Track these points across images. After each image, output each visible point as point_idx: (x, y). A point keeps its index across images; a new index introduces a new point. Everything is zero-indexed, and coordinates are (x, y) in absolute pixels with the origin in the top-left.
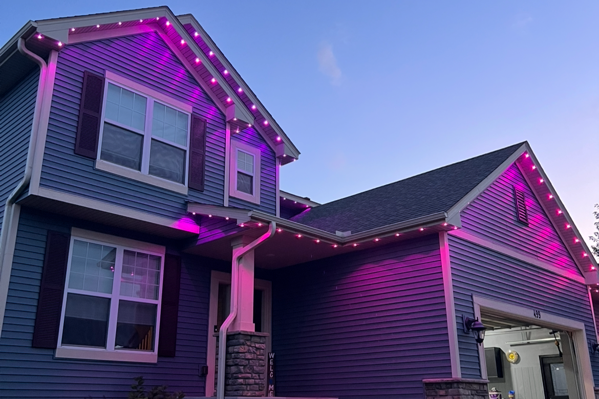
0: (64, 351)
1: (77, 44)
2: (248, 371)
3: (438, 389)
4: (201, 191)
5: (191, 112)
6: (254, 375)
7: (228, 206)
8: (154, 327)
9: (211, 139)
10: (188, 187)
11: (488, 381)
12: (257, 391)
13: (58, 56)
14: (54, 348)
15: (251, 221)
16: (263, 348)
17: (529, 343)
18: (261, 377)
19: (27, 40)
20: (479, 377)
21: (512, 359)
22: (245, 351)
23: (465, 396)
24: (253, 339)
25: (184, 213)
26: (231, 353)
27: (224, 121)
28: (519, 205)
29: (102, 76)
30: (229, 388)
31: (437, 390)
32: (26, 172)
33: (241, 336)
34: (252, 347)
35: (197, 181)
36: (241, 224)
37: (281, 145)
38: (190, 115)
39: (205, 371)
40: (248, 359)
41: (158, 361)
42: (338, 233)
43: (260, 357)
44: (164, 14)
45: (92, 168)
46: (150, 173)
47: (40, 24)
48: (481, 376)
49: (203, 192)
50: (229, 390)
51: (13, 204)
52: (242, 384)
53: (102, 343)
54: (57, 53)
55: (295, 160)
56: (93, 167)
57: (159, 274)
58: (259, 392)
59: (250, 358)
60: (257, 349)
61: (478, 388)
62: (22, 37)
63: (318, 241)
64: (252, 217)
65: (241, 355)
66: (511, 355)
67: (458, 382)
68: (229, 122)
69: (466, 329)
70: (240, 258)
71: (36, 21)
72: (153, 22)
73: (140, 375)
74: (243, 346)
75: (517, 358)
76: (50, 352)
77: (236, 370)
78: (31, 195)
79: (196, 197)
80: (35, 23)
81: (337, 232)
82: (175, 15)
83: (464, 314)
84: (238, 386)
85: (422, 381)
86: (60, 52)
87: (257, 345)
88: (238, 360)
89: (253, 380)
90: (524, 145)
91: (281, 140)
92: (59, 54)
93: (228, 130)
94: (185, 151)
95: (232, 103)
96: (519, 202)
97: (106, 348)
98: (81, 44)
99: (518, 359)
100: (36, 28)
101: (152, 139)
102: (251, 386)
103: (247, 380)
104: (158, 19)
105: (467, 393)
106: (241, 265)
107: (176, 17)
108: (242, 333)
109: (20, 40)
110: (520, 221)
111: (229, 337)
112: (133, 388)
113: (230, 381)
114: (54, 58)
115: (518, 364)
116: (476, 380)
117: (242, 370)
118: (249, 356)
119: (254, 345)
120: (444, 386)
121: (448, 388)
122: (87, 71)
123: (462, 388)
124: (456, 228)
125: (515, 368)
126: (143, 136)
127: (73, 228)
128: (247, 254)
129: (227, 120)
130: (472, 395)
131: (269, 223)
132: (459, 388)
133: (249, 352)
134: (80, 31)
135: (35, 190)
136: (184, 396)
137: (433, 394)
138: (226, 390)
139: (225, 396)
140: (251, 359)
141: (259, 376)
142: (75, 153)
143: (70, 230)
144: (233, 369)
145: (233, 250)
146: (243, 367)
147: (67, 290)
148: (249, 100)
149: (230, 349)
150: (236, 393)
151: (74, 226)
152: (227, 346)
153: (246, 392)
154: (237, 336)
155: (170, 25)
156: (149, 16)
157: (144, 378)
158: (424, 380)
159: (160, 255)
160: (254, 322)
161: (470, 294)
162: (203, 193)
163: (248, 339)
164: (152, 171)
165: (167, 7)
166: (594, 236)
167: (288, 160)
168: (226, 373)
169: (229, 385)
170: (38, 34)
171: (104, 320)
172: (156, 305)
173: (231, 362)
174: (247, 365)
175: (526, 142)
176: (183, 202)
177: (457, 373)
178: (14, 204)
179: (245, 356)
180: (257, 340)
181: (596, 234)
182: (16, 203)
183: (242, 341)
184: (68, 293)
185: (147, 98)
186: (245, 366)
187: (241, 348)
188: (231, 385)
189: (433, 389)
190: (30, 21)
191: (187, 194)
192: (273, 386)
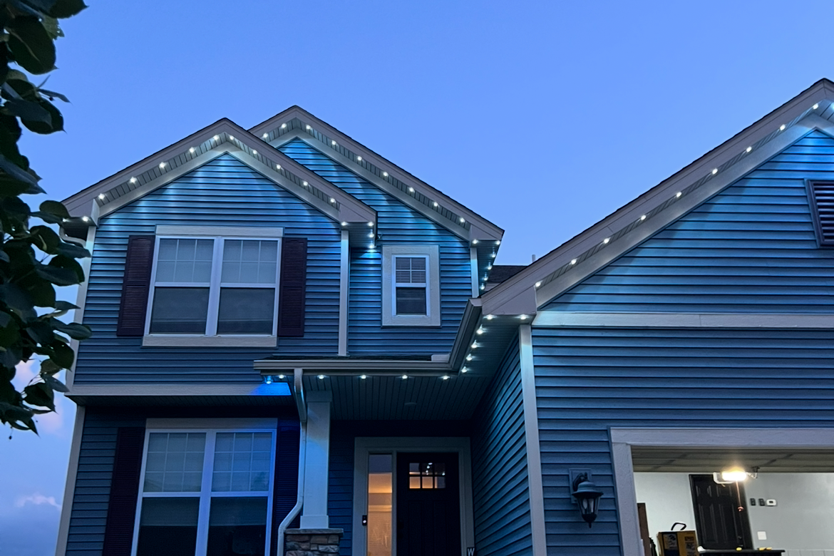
4: (299, 336)
5: (282, 236)
7: (345, 355)
10: (278, 336)
13: (97, 231)
16: (333, 551)
24: (313, 539)
27: (337, 230)
29: (154, 234)
38: (280, 241)
42: (438, 358)
44: (224, 127)
45: (138, 348)
46: (218, 332)
49: (302, 336)
56: (140, 345)
57: (270, 455)
60: (323, 553)
68: (343, 229)
69: (573, 497)
74: (293, 552)
79: (291, 346)
83: (574, 468)
86: (99, 226)
87: (321, 548)
90: (820, 86)
91: (466, 221)
92: (97, 228)
93: (345, 240)
94: (273, 290)
101: (222, 288)
104: (216, 138)
114: (91, 235)
119: (316, 548)
122: (132, 236)
124: (525, 317)
126: (208, 289)
127: (148, 420)
131: (293, 371)
142: (118, 335)
143: (145, 423)
147: (142, 494)
148: (402, 183)
155: (235, 139)
159: (269, 431)
161: (604, 429)
162: (304, 338)
164: (223, 327)
172: (267, 499)
180: (324, 539)
182: (79, 405)
184: (144, 498)
185: (213, 240)
191: (275, 345)
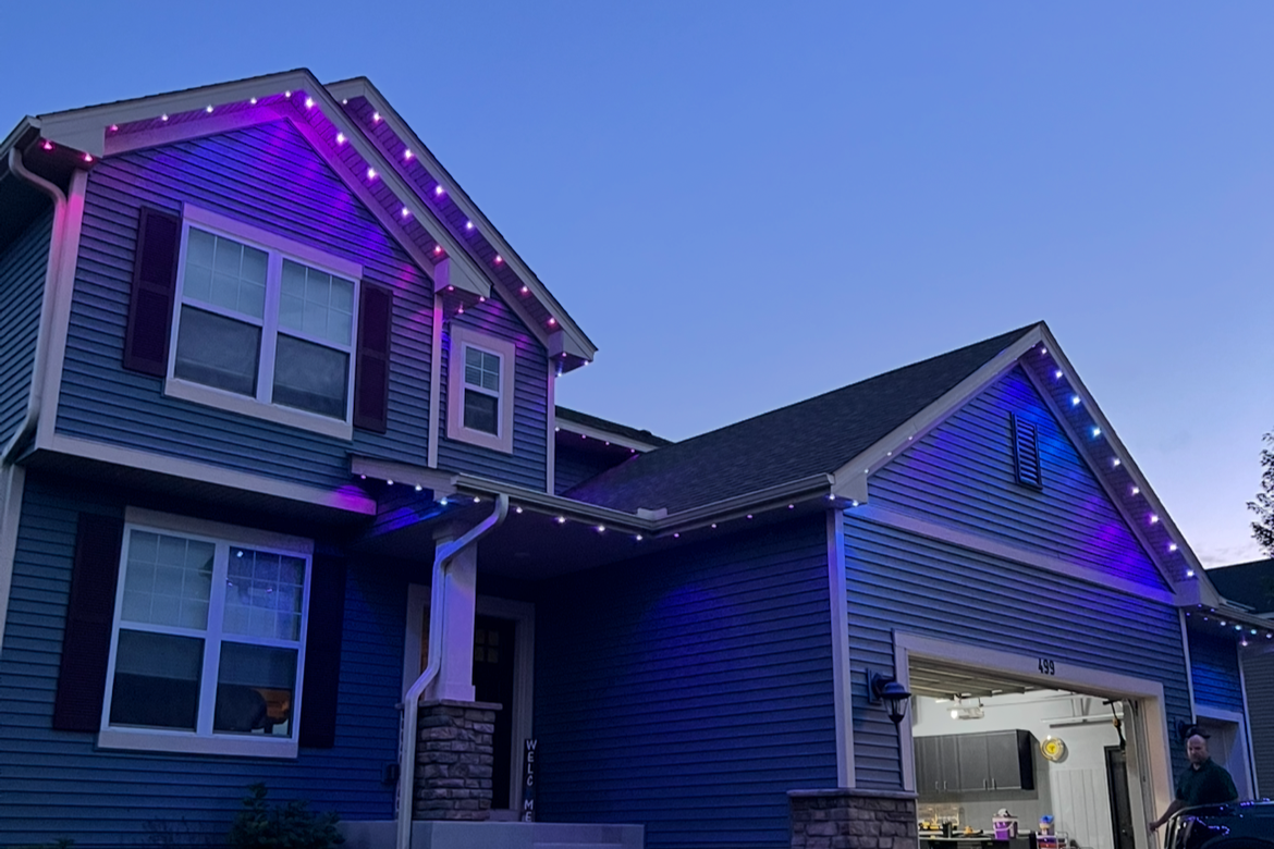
0: (114, 735)
1: (126, 154)
2: (457, 774)
3: (813, 808)
4: (381, 432)
5: (360, 276)
6: (469, 781)
7: (435, 466)
8: (292, 690)
9: (402, 329)
10: (354, 425)
11: (916, 794)
12: (475, 810)
13: (88, 181)
14: (96, 730)
15: (457, 494)
16: (488, 731)
17: (1085, 722)
18: (483, 785)
19: (26, 151)
20: (898, 787)
21: (1052, 752)
22: (450, 737)
23: (862, 823)
24: (469, 715)
25: (346, 477)
26: (425, 741)
27: (427, 291)
28: (1021, 450)
29: (176, 214)
30: (421, 804)
31: (811, 811)
32: (30, 406)
33: (443, 709)
34: (466, 729)
35: (372, 412)
36: (441, 499)
37: (557, 333)
38: (357, 283)
39: (393, 773)
40: (458, 753)
41: (299, 755)
42: (643, 513)
43: (482, 748)
44: (302, 83)
45: (156, 395)
46: (274, 400)
47: (45, 121)
48: (901, 785)
49: (384, 433)
50: (420, 807)
51: (11, 465)
52: (444, 798)
53: (190, 723)
54: (86, 175)
55: (586, 363)
56: (160, 392)
57: (301, 592)
58: (479, 813)
59: (462, 749)
60: (477, 733)
61: (893, 808)
62: (16, 147)
63: (601, 529)
64: (458, 487)
65: (442, 744)
66: (1051, 744)
67: (847, 796)
68: (439, 293)
69: (872, 696)
70: (447, 564)
71: (38, 117)
72: (279, 101)
73: (259, 781)
74: (447, 729)
75: (1062, 751)
76: (89, 739)
77: (434, 771)
78: (40, 450)
79: (370, 444)
80: (37, 121)
81: (640, 510)
82: (323, 83)
83: (870, 667)
84: (436, 801)
85: (785, 793)
86: (91, 173)
87: (477, 726)
88: (437, 754)
89: (468, 791)
90: (1038, 328)
91: (557, 323)
92: (89, 176)
93: (438, 309)
94: (348, 355)
95: (444, 256)
96: (1020, 443)
97: (195, 731)
98: (133, 153)
99: (1063, 754)
100: (38, 130)
101: (279, 333)
102: (464, 802)
103: (454, 791)
104: (288, 94)
105: (867, 817)
106: (449, 574)
107: (323, 87)
108: (446, 704)
109: (12, 152)
110: (1020, 484)
111: (423, 712)
112: (246, 804)
113: (423, 793)
114: (79, 185)
115: (1064, 764)
116: (887, 793)
117: (446, 773)
118: (460, 746)
119: (470, 726)
120: (823, 803)
121: (832, 807)
122: (145, 207)
123: (855, 807)
124: (855, 504)
125: (1057, 772)
126: (260, 328)
127: (128, 509)
128: (462, 555)
129: (436, 290)
130: (877, 819)
131: (495, 496)
132: (849, 806)
133: (459, 738)
134: (126, 130)
135: (47, 440)
136: (339, 819)
137: (804, 817)
138: (414, 808)
139: (413, 819)
140: (464, 752)
141: (480, 783)
142: (123, 367)
143: (123, 513)
144: (429, 770)
145: (437, 548)
146: (446, 767)
147: (118, 623)
148: (489, 246)
149: (425, 734)
150: (432, 814)
151: (132, 504)
152: (419, 728)
153: (453, 812)
154: (436, 709)
155: (314, 108)
156: (270, 90)
157: (266, 786)
158: (790, 792)
159: (302, 556)
160: (473, 684)
161: (889, 630)
162: (386, 436)
163: (457, 714)
164: (281, 395)
165: (306, 71)
166: (1257, 501)
167: (573, 363)
168: (415, 777)
169: (421, 799)
170: (44, 141)
171: (195, 679)
172: (296, 651)
173: (425, 757)
174: (454, 764)
175: (1042, 323)
176: (343, 455)
177: (848, 779)
178: (13, 467)
179: (451, 746)
180: (477, 716)
181: (1261, 497)
182: (16, 464)
183: (444, 718)
184: (121, 630)
185: (267, 254)
186: (450, 765)
187: (444, 733)
188: (425, 799)
189: (803, 810)
190: (26, 118)
191: (349, 438)
192: (532, 802)
